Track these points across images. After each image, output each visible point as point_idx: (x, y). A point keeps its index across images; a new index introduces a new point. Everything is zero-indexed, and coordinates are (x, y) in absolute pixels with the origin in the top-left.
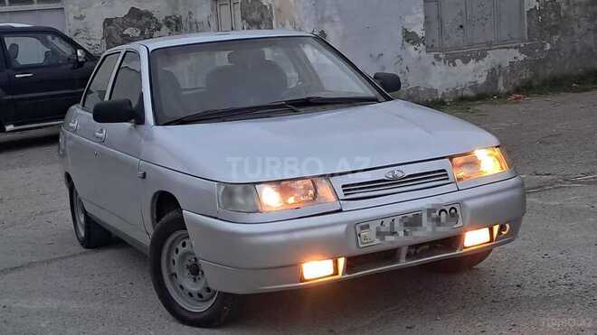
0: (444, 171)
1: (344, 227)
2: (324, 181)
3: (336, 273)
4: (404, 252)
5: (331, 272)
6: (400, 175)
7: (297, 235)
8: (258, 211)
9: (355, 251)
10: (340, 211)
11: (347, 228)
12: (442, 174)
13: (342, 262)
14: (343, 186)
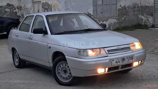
0: (129, 47)
1: (108, 60)
2: (103, 49)
3: (105, 72)
4: (120, 67)
5: (104, 71)
6: (120, 48)
7: (98, 62)
8: (88, 56)
9: (110, 66)
10: (107, 56)
11: (109, 61)
12: (129, 48)
13: (107, 69)
14: (107, 50)
